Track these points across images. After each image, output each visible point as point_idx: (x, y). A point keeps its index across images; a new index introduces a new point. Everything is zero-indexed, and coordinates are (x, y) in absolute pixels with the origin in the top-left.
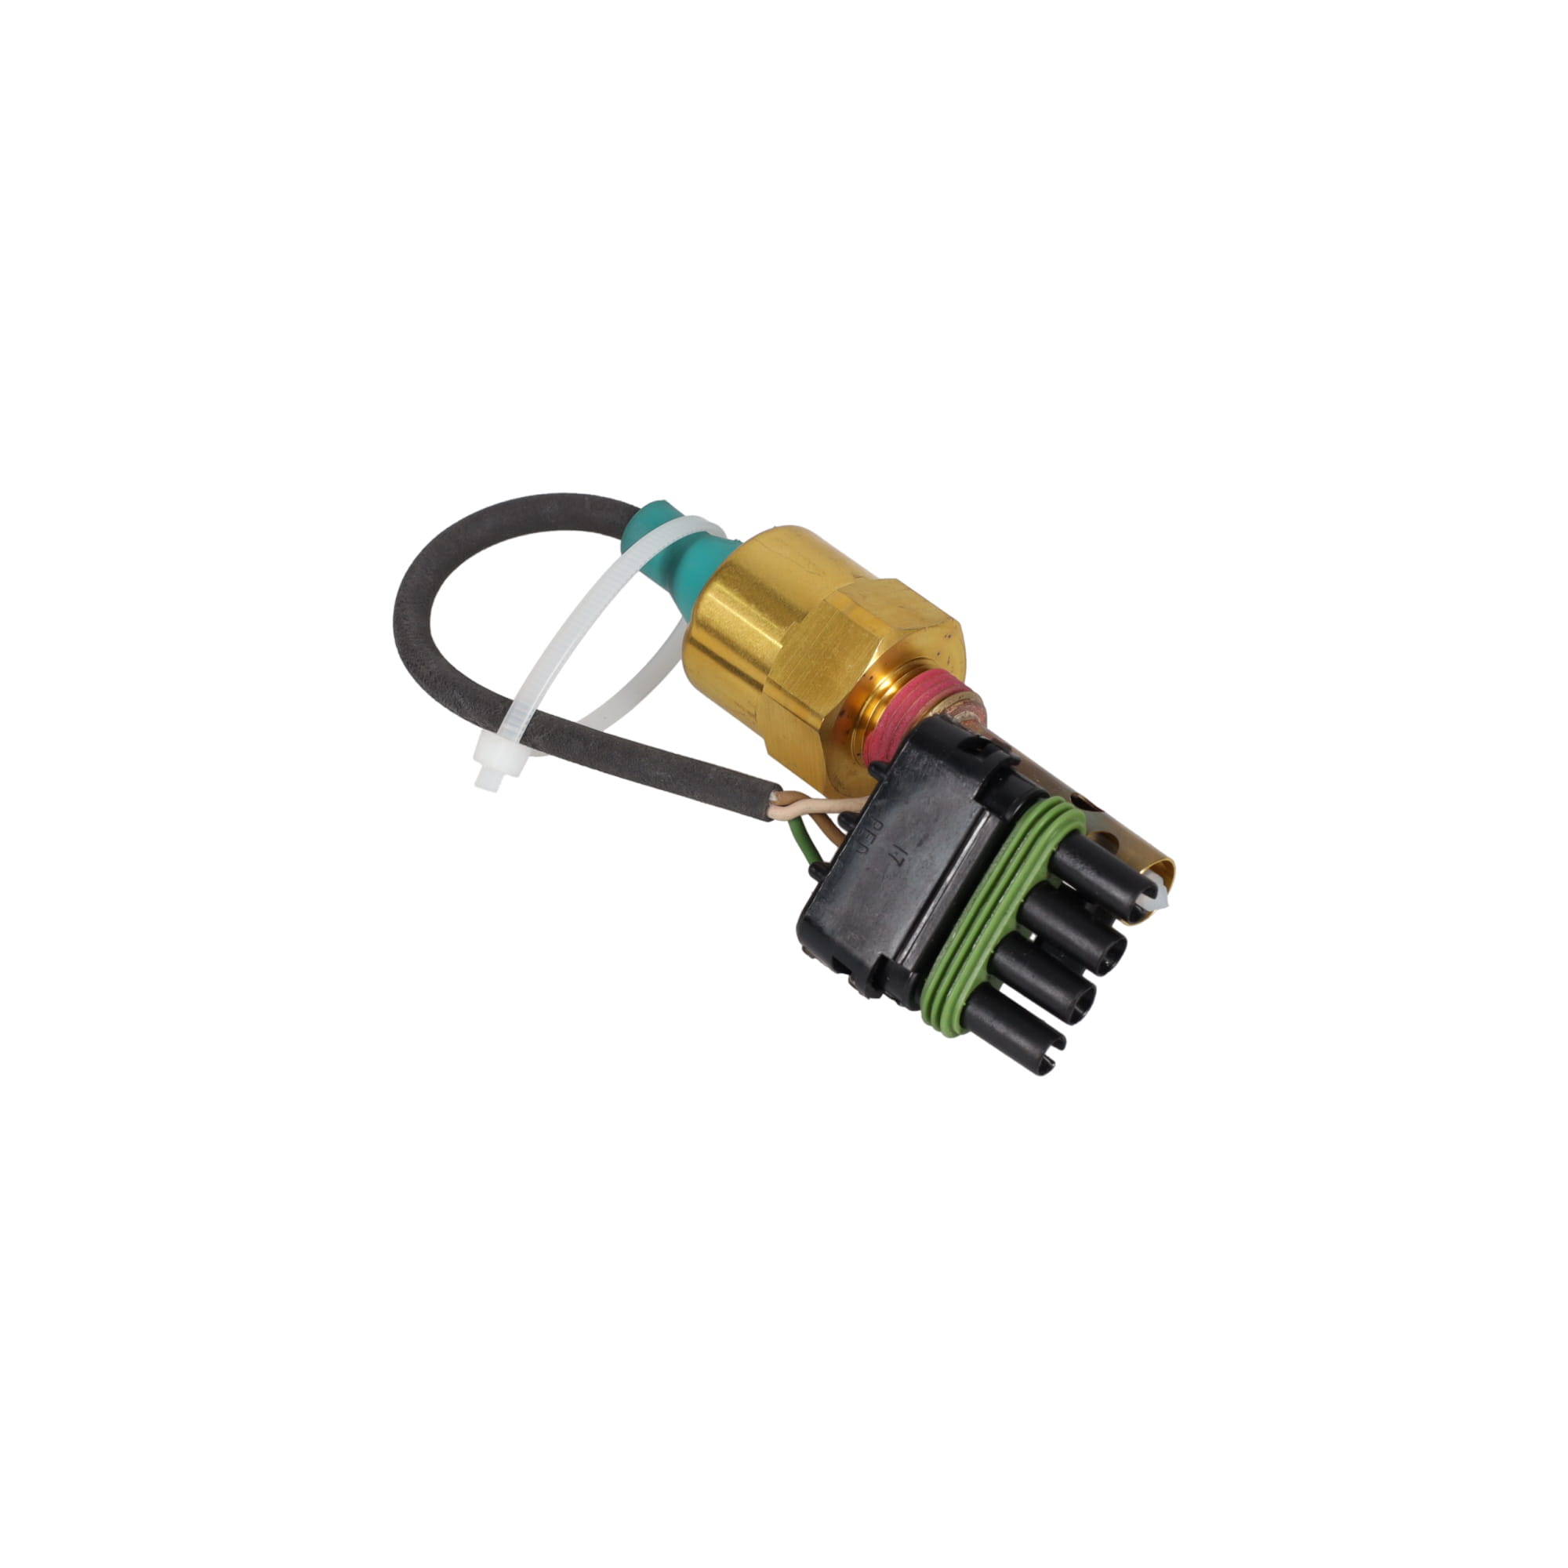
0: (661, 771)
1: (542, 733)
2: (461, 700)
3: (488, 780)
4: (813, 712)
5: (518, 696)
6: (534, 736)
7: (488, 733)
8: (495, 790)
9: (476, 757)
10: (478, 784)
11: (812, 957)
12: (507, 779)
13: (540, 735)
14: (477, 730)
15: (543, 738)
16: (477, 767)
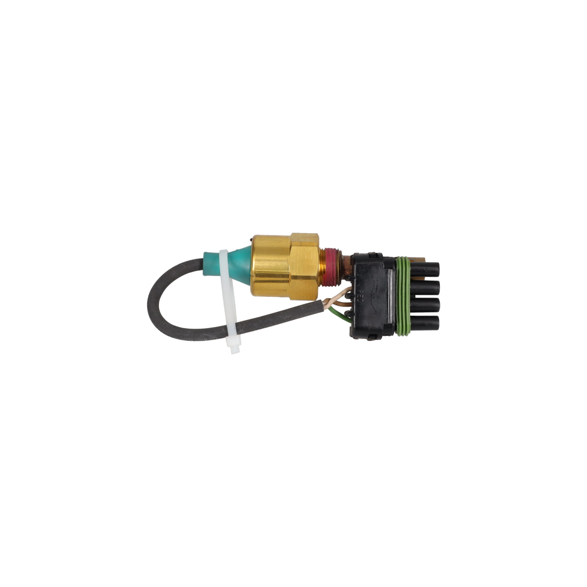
0: (287, 316)
1: (242, 328)
2: (208, 335)
3: (235, 350)
5: (227, 323)
6: (240, 330)
7: (226, 338)
8: (239, 352)
9: (228, 346)
10: (232, 353)
11: (358, 339)
13: (241, 329)
15: (243, 329)
16: (230, 349)
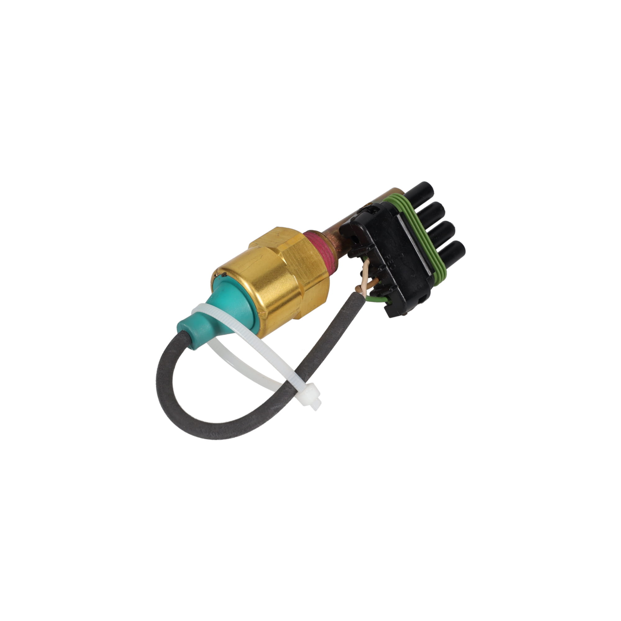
3: (316, 404)
4: (323, 274)
5: (285, 377)
7: (297, 395)
8: (321, 403)
9: (304, 404)
10: (315, 410)
12: (319, 398)
13: (306, 376)
14: (294, 399)
16: (309, 407)
